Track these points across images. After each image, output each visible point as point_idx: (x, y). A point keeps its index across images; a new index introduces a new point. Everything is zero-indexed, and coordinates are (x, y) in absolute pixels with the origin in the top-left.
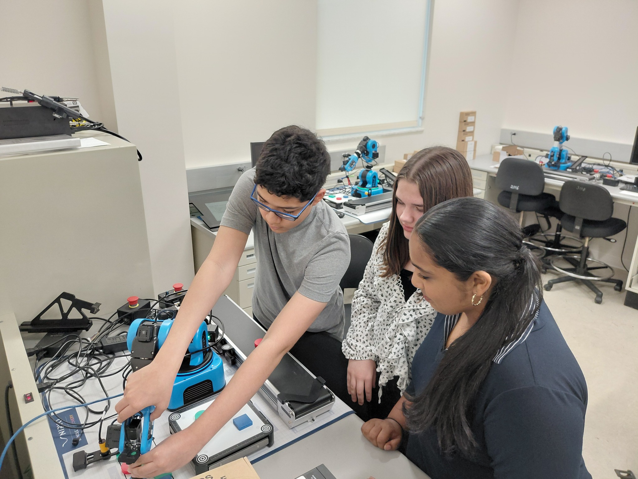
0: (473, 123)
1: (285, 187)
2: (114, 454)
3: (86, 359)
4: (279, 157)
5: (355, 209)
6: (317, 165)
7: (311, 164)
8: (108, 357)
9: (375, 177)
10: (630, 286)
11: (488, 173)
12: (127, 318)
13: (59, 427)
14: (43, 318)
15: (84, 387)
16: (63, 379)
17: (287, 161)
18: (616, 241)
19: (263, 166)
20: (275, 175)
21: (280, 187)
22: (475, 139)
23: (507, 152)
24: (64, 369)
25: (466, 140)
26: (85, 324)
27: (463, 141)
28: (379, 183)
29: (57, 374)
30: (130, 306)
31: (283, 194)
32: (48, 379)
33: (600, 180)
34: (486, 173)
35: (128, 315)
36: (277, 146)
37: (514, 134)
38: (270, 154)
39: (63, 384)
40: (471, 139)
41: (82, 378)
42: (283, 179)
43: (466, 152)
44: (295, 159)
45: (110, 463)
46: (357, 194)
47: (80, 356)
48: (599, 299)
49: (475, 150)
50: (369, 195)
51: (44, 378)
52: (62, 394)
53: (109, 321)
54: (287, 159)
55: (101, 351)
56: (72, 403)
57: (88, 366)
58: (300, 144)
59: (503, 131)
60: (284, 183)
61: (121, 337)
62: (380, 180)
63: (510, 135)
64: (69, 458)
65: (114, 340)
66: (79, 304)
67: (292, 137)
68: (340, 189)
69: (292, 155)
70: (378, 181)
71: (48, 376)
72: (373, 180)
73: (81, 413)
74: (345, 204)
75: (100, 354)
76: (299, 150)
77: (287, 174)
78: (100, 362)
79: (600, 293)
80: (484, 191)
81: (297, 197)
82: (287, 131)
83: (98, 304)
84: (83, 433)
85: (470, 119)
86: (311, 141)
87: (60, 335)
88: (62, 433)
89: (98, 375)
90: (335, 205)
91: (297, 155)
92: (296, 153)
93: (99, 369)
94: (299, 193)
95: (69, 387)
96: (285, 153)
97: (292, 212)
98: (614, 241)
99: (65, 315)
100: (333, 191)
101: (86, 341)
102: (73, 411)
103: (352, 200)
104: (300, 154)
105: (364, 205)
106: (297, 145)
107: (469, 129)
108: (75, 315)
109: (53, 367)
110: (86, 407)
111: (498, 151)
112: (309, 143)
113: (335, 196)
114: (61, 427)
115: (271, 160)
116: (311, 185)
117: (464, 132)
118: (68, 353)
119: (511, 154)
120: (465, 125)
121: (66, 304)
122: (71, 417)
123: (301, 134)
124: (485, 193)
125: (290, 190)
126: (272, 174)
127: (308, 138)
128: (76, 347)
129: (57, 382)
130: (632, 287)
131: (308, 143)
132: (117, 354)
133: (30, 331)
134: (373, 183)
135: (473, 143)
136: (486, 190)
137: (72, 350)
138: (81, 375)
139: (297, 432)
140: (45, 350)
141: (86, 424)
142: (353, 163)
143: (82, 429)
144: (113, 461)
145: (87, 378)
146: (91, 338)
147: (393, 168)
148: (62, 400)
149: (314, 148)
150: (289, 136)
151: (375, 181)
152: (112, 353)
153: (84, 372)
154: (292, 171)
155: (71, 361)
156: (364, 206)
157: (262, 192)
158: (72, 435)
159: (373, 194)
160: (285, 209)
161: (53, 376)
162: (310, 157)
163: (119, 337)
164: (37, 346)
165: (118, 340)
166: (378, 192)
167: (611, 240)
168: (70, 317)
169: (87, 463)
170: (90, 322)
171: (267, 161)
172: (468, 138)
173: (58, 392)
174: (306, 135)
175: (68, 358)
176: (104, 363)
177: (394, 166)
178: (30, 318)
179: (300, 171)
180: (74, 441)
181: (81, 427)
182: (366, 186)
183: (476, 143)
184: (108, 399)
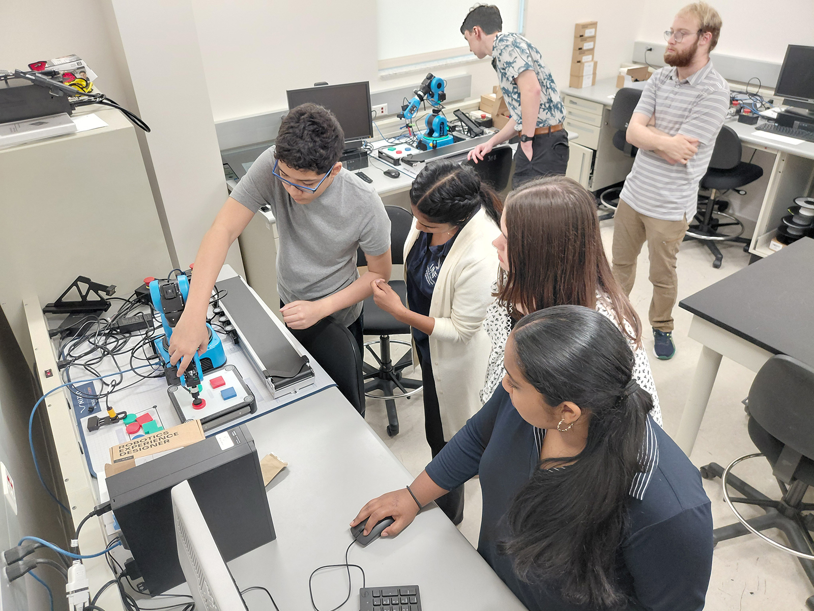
0: (593, 38)
1: (301, 162)
2: (121, 419)
3: (104, 338)
4: (294, 134)
5: (412, 166)
6: (329, 141)
7: (323, 139)
8: (124, 336)
9: (442, 123)
10: (755, 248)
11: (605, 105)
12: (145, 299)
13: (78, 397)
14: (64, 300)
15: (101, 363)
16: (80, 357)
17: (301, 137)
18: (746, 193)
19: (281, 142)
20: (291, 151)
21: (297, 161)
22: (595, 59)
23: (632, 77)
24: (85, 347)
25: (583, 61)
26: (103, 306)
27: (579, 62)
28: (449, 131)
29: (76, 353)
30: (147, 287)
31: (300, 167)
32: (71, 356)
33: (735, 115)
34: (602, 106)
35: (145, 295)
36: (292, 124)
37: (650, 50)
38: (287, 132)
39: (82, 361)
40: (591, 59)
41: (101, 355)
42: (298, 155)
43: (582, 76)
44: (309, 136)
45: (118, 425)
46: (421, 145)
47: (98, 335)
48: (718, 263)
49: (594, 74)
50: (434, 147)
51: (67, 355)
52: (83, 369)
53: (128, 301)
54: (302, 136)
55: (119, 330)
56: (89, 377)
57: (106, 344)
58: (313, 122)
59: (637, 44)
60: (300, 158)
61: (137, 318)
62: (450, 127)
63: (645, 50)
64: (84, 421)
65: (129, 320)
66: (95, 287)
67: (306, 116)
68: (407, 137)
69: (306, 132)
70: (448, 129)
71: (70, 354)
72: (441, 128)
73: (97, 386)
74: (403, 160)
75: (117, 334)
76: (312, 128)
77: (302, 150)
78: (118, 340)
79: (720, 256)
80: (599, 129)
81: (313, 170)
82: (301, 110)
83: (114, 287)
84: (98, 402)
85: (588, 33)
86: (322, 119)
87: (81, 315)
88: (81, 402)
89: (113, 353)
90: (392, 161)
91: (310, 133)
92: (310, 131)
93: (115, 347)
94: (314, 167)
95: (87, 363)
96: (300, 131)
97: (312, 184)
98: (744, 193)
99: (84, 297)
100: (398, 139)
101: (106, 322)
102: (91, 384)
103: (411, 154)
104: (313, 131)
105: (424, 161)
106: (310, 123)
107: (587, 46)
108: (92, 297)
109: (75, 345)
110: (101, 380)
111: (622, 74)
112: (321, 122)
113: (395, 149)
114: (80, 398)
115: (287, 137)
116: (325, 159)
117: (580, 50)
118: (88, 333)
119: (638, 79)
120: (581, 41)
121: (84, 287)
122: (89, 389)
123: (315, 113)
124: (601, 130)
125: (306, 164)
126: (289, 150)
127: (321, 116)
128: (96, 328)
129: (76, 360)
130: (756, 249)
131: (319, 121)
132: (133, 333)
133: (54, 312)
134: (440, 131)
135: (592, 64)
136: (602, 127)
137: (92, 330)
138: (99, 353)
139: (280, 401)
140: (67, 330)
141: (101, 395)
142: (414, 108)
143: (97, 399)
144: (121, 425)
145: (104, 355)
146: (111, 318)
147: (478, 105)
148: (82, 375)
149: (325, 125)
150: (303, 114)
151: (443, 128)
152: (129, 332)
153: (102, 351)
154: (306, 147)
155: (91, 340)
156: (423, 163)
157: (282, 166)
158: (89, 404)
159: (441, 146)
160: (304, 182)
161: (75, 354)
162: (322, 133)
163: (134, 318)
164: (60, 327)
165: (133, 320)
166: (447, 143)
167: (740, 192)
168: (89, 299)
169: (99, 425)
170: (108, 303)
171: (284, 138)
172: (586, 58)
173: (79, 368)
174: (318, 113)
175: (88, 338)
176: (121, 342)
177: (479, 103)
178: (53, 300)
179: (314, 146)
180: (89, 408)
181: (96, 398)
182: (433, 136)
183: (596, 64)
184: (121, 373)
